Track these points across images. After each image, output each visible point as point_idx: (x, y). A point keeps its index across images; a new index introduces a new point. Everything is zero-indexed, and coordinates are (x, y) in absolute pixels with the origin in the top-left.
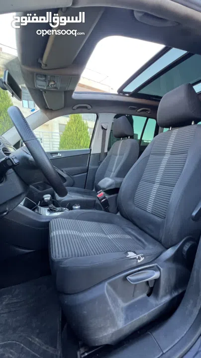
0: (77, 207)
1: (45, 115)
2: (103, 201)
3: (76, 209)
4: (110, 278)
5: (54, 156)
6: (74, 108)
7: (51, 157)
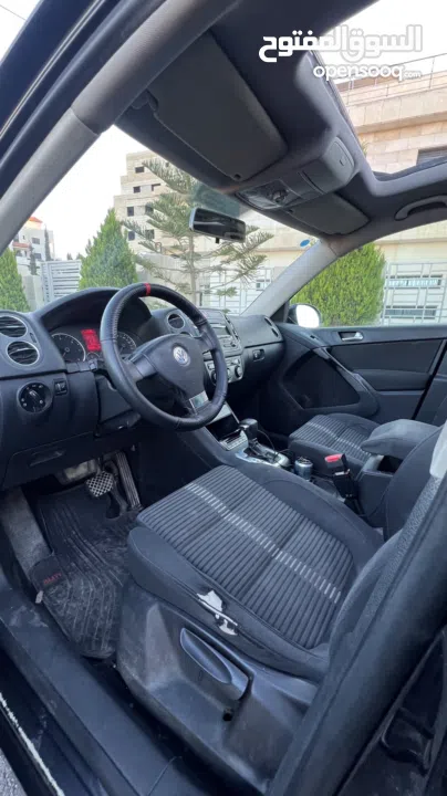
3: (299, 469)
5: (346, 339)
6: (400, 215)
7: (338, 340)
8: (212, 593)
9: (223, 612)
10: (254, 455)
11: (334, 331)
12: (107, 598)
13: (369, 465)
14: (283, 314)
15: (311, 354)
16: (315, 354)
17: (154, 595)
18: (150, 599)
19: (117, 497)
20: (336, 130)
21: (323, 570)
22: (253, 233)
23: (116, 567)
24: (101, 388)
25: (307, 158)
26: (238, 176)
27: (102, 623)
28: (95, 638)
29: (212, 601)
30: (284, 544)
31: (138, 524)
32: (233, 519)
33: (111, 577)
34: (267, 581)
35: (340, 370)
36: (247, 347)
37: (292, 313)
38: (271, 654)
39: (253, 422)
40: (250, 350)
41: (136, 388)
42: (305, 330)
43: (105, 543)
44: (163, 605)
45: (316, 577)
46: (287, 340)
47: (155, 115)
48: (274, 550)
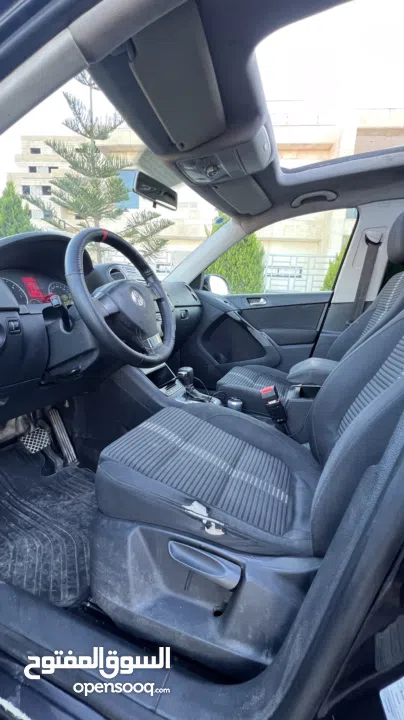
0: (234, 403)
1: (237, 226)
2: (270, 403)
3: (232, 407)
4: (150, 524)
5: (253, 304)
6: (295, 203)
7: (247, 305)
8: (195, 503)
9: (209, 516)
10: (192, 398)
11: (243, 297)
12: (57, 551)
13: (290, 396)
14: (198, 283)
15: (225, 317)
16: (228, 316)
17: (133, 521)
18: (128, 525)
19: (51, 455)
20: (264, 120)
21: (271, 480)
22: (155, 219)
23: (62, 521)
24: (51, 331)
25: (240, 138)
26: (182, 145)
27: (56, 575)
28: (51, 590)
29: (197, 509)
30: (235, 465)
31: (103, 460)
32: (189, 447)
33: (58, 531)
34: (230, 493)
35: (249, 329)
36: (176, 307)
37: (206, 282)
38: (257, 542)
39: (190, 369)
40: (178, 309)
41: (104, 322)
42: (220, 297)
43: (45, 500)
44: (145, 527)
45: (267, 486)
46: (204, 304)
47: (131, 65)
48: (229, 470)
